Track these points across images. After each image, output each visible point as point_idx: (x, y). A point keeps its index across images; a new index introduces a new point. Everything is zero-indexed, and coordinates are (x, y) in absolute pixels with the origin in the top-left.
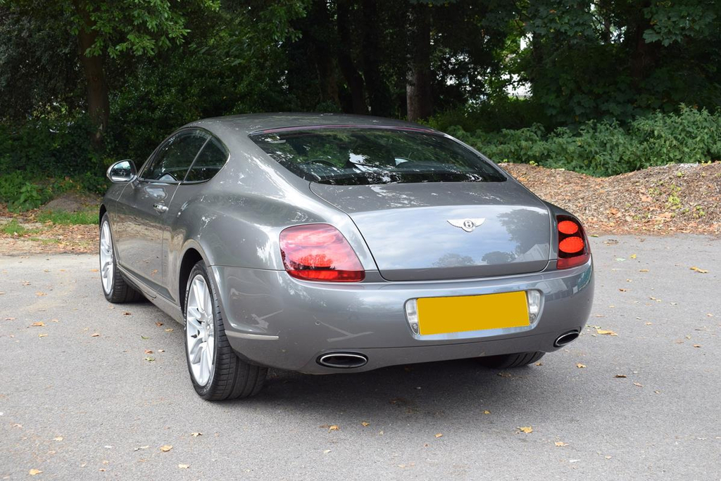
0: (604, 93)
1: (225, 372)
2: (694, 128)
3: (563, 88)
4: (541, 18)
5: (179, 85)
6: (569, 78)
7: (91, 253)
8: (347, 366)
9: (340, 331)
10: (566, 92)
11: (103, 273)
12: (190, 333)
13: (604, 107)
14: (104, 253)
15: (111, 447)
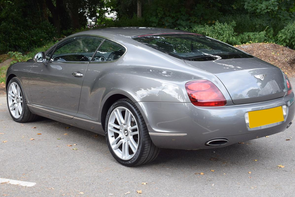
0: (176, 16)
1: (145, 152)
2: (222, 31)
3: (158, 14)
6: (161, 9)
8: (219, 145)
10: (160, 16)
11: (11, 108)
12: (110, 135)
13: (178, 22)
14: (11, 98)
15: (112, 194)
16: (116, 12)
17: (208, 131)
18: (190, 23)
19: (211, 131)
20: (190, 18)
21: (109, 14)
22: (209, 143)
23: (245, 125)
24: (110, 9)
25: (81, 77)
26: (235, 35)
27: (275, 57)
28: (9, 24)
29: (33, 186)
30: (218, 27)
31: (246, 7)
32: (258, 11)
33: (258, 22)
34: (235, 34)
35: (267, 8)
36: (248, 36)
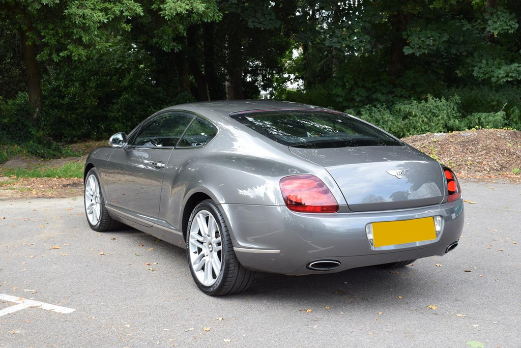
0: (373, 87)
1: (230, 276)
2: (437, 110)
3: (347, 84)
4: (337, 37)
5: (80, 81)
6: (351, 77)
7: (57, 197)
8: (327, 269)
9: (313, 245)
10: (348, 86)
11: (88, 211)
12: (192, 250)
13: (374, 96)
14: (89, 198)
15: (168, 330)
16: (302, 81)
17: (316, 249)
18: (393, 97)
19: (321, 249)
20: (394, 90)
21: (292, 83)
22: (312, 265)
23: (367, 243)
24: (294, 77)
25: (163, 167)
26: (459, 116)
27: (512, 150)
28: (132, 97)
29: (68, 314)
30: (432, 104)
31: (475, 74)
32: (494, 80)
33: (493, 97)
34: (458, 114)
35: (507, 76)
36: (479, 119)
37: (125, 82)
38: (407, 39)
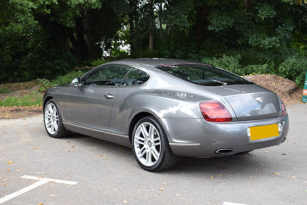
0: (186, 49)
1: (166, 159)
2: (228, 63)
3: (171, 47)
4: (168, 19)
6: (173, 43)
8: (226, 153)
10: (172, 49)
11: (47, 126)
12: (136, 146)
13: (188, 55)
14: (47, 117)
15: (140, 191)
16: (129, 45)
17: (217, 142)
18: (199, 55)
19: (219, 143)
20: (199, 51)
21: (123, 46)
22: (218, 152)
23: (247, 138)
24: (124, 42)
25: (112, 98)
26: (240, 67)
27: (276, 87)
28: (34, 55)
29: (75, 185)
30: (225, 60)
31: (250, 42)
32: (261, 46)
33: (260, 56)
34: (240, 66)
35: (270, 44)
36: (252, 68)
37: (29, 45)
38: (209, 21)
